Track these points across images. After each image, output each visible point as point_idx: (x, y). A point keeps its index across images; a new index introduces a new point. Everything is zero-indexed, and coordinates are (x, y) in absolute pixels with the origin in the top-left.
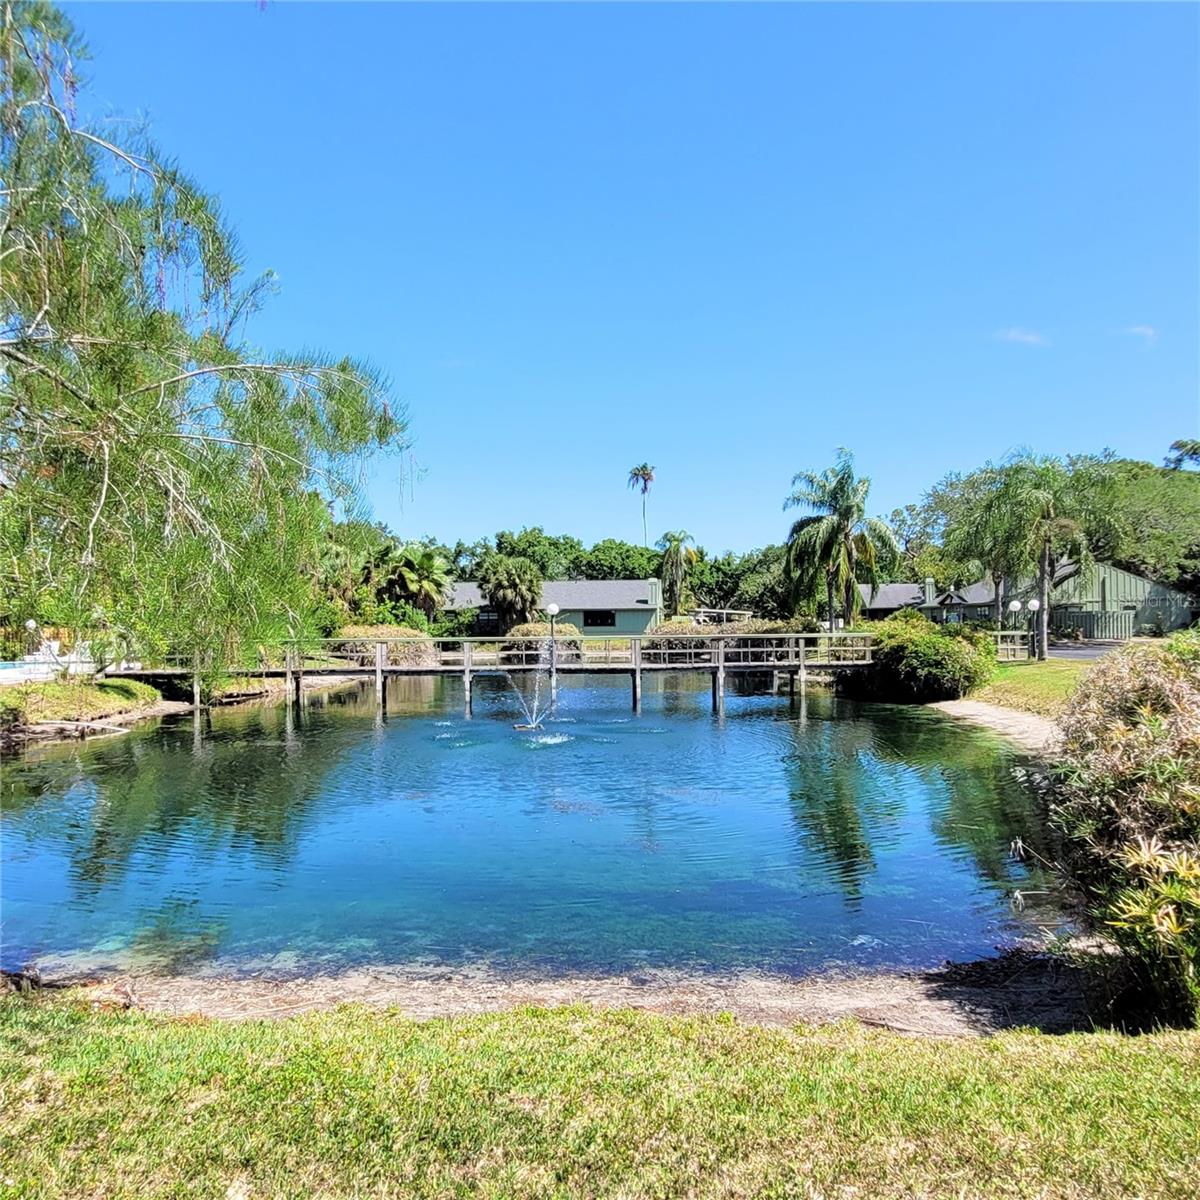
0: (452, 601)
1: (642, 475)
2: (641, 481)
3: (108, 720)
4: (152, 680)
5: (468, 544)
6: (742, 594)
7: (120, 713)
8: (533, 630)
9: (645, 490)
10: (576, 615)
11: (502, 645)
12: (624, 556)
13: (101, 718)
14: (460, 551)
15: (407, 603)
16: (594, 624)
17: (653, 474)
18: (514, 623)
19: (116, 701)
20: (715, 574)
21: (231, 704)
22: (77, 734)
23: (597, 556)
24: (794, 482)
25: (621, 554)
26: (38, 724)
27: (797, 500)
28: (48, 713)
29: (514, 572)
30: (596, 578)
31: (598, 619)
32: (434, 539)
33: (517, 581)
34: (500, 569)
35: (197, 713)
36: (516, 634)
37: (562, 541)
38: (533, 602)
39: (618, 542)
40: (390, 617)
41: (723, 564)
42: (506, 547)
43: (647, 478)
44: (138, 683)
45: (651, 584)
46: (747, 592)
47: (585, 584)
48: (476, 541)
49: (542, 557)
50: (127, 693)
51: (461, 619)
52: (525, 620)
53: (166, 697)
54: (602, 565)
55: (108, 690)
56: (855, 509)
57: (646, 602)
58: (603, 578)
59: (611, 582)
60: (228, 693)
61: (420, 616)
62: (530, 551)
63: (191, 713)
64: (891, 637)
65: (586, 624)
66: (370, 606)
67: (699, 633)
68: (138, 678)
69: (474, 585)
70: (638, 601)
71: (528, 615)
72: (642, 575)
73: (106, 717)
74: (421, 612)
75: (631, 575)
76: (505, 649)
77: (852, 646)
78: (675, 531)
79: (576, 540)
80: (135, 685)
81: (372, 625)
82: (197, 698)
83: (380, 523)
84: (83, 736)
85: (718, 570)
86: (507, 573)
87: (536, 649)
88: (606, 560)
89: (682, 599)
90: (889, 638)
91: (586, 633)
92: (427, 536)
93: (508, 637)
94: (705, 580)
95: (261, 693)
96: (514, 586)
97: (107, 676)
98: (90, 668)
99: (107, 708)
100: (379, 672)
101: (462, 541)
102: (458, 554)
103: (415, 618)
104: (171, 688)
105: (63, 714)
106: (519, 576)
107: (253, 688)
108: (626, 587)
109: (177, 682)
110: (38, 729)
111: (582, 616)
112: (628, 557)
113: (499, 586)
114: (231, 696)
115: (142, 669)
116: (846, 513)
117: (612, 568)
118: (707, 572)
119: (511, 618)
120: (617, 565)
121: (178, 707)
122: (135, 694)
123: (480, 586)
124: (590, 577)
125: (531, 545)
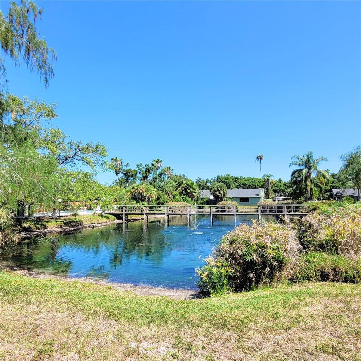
0: (203, 195)
1: (260, 158)
2: (260, 160)
3: (102, 224)
4: (114, 215)
5: (209, 179)
6: (286, 193)
7: (105, 222)
8: (224, 203)
9: (260, 162)
10: (237, 199)
11: (216, 207)
12: (253, 182)
13: (100, 223)
14: (207, 181)
15: (187, 196)
16: (243, 201)
17: (263, 158)
18: (219, 201)
19: (104, 220)
20: (284, 187)
21: (133, 221)
22: (92, 227)
23: (245, 182)
24: (292, 159)
25: (252, 181)
26: (85, 224)
27: (293, 164)
28: (88, 222)
29: (219, 187)
30: (245, 188)
31: (244, 200)
32: (201, 178)
33: (220, 189)
34: (215, 186)
35: (124, 223)
36: (219, 205)
37: (240, 178)
38: (224, 195)
39: (252, 178)
40: (182, 200)
41: (287, 184)
42: (219, 180)
43: (261, 159)
44: (111, 215)
45: (259, 190)
46: (287, 192)
47: (241, 190)
48: (212, 178)
49: (229, 183)
50: (107, 218)
51: (204, 200)
52: (223, 201)
53: (118, 219)
54: (246, 184)
55: (103, 217)
56: (313, 167)
57: (258, 195)
58: (247, 188)
59: (249, 189)
60: (133, 218)
61: (189, 199)
62: (226, 181)
63: (123, 223)
64: (313, 206)
65: (240, 201)
66: (177, 197)
67: (272, 204)
68: (112, 214)
69: (209, 190)
70: (256, 195)
71: (223, 199)
72: (258, 187)
73: (101, 223)
74: (190, 198)
75: (255, 187)
76: (216, 208)
77: (305, 208)
78: (268, 174)
79: (244, 177)
80: (110, 216)
81: (177, 202)
82: (124, 220)
83: (183, 174)
84: (93, 227)
85: (286, 185)
86: (217, 187)
87: (225, 208)
88: (247, 183)
89: (270, 194)
90: (312, 206)
91: (239, 204)
92: (199, 178)
93: (217, 205)
94: (281, 188)
95: (142, 219)
96: (219, 191)
97: (105, 214)
98: (101, 212)
99: (102, 221)
100: (166, 214)
101: (208, 179)
102: (207, 182)
103: (188, 200)
104: (119, 217)
105: (91, 222)
106: (220, 188)
107: (140, 218)
108: (253, 191)
109: (121, 215)
110: (85, 225)
111: (239, 200)
112: (254, 182)
113: (215, 191)
114: (133, 219)
115: (114, 212)
116: (310, 168)
117: (249, 185)
118: (282, 186)
119: (219, 200)
120: (251, 184)
121: (119, 221)
122: (110, 218)
123: (210, 191)
124: (243, 188)
125: (226, 179)
